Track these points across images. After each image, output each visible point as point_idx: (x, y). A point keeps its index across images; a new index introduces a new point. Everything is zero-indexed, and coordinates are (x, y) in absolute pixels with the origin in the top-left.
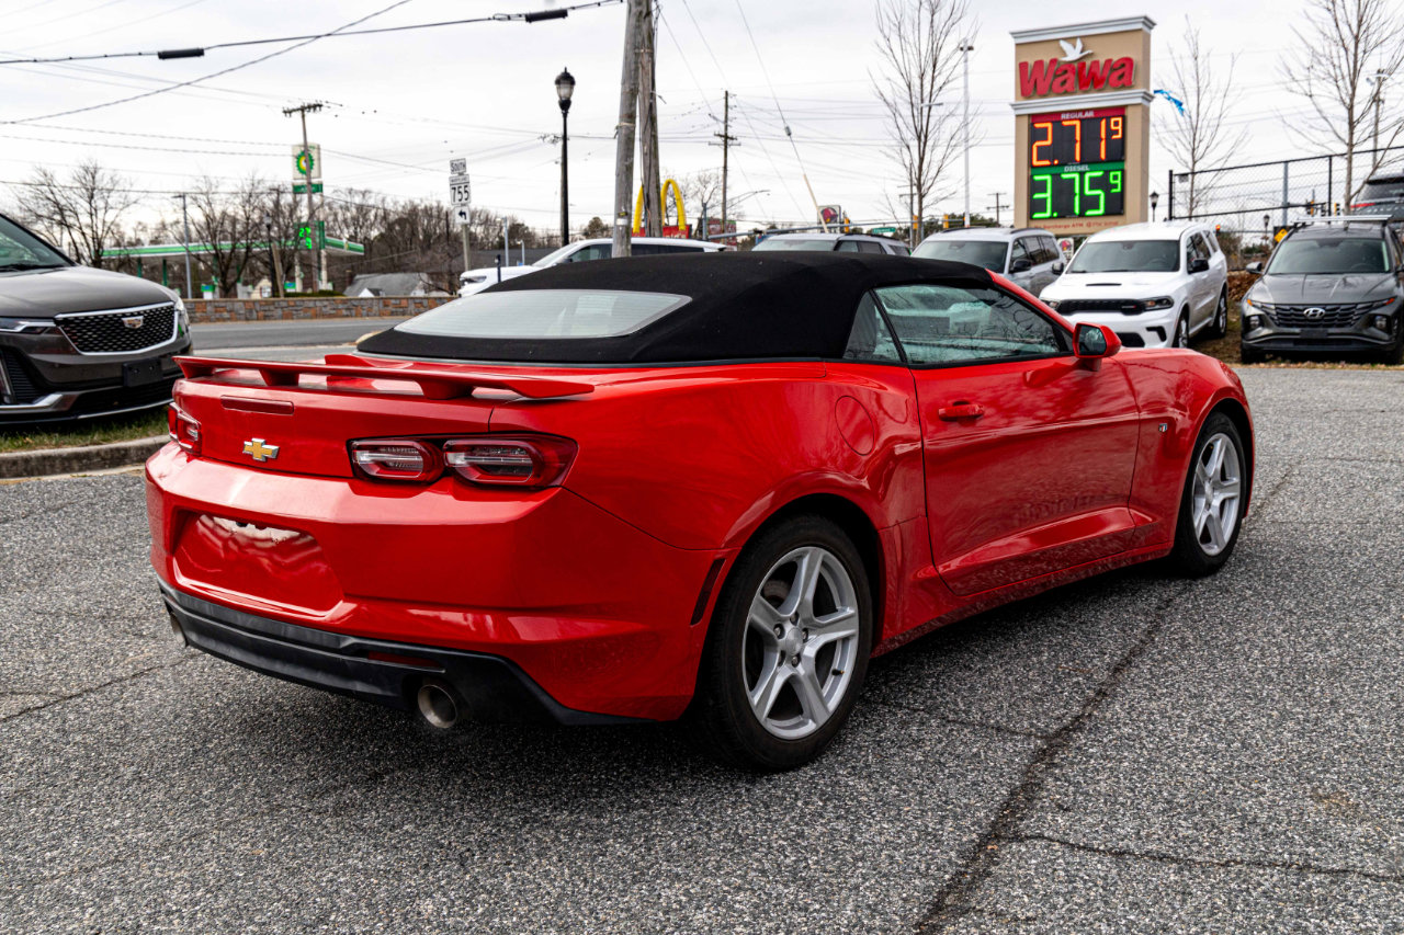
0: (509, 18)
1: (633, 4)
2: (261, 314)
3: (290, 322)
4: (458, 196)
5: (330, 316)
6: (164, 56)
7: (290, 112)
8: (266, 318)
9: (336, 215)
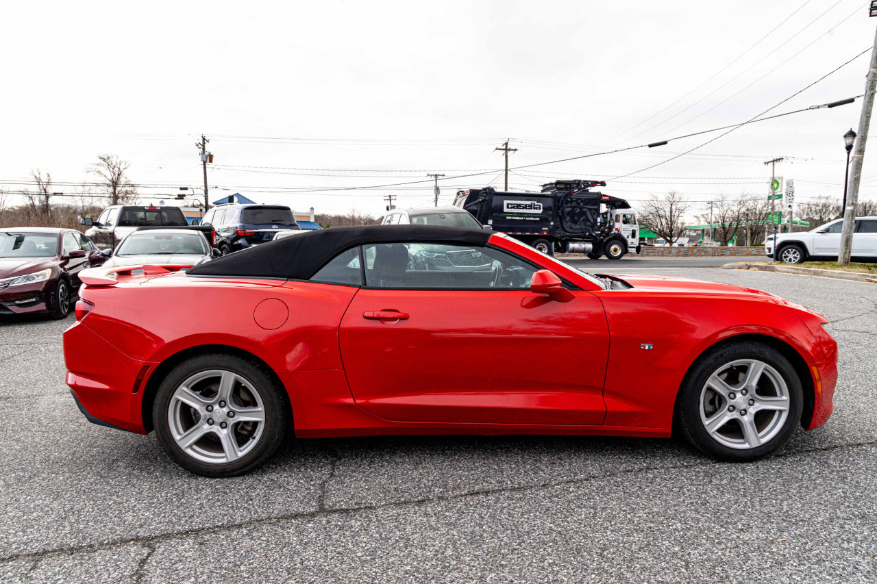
0: (818, 107)
1: (868, 90)
2: (720, 253)
3: (734, 257)
4: (789, 198)
5: (755, 255)
6: (651, 146)
7: (768, 163)
8: (722, 255)
9: (811, 208)
